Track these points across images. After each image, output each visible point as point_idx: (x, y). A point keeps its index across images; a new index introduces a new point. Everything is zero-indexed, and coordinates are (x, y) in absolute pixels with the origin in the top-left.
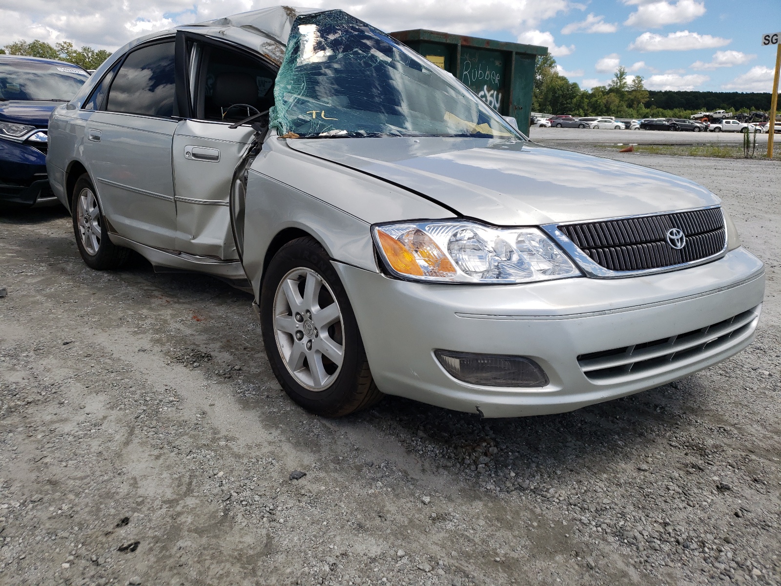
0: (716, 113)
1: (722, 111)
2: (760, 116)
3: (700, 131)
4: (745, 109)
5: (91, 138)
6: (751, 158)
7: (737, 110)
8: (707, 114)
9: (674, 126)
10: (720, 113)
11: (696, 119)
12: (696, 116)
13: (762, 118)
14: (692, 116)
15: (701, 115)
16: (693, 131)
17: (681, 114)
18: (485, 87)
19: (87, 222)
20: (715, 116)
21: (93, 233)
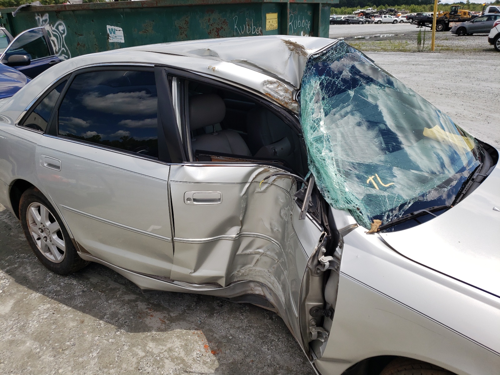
0: (367, 10)
1: (371, 8)
2: (391, 11)
3: (363, 23)
4: (382, 6)
5: (45, 165)
6: (422, 51)
7: (377, 7)
8: (362, 10)
9: (347, 21)
10: (369, 9)
11: (356, 14)
12: (356, 12)
13: (394, 12)
14: (354, 12)
15: (359, 12)
16: (359, 23)
17: (346, 10)
18: (302, 32)
19: (42, 232)
20: (367, 12)
21: (53, 244)
